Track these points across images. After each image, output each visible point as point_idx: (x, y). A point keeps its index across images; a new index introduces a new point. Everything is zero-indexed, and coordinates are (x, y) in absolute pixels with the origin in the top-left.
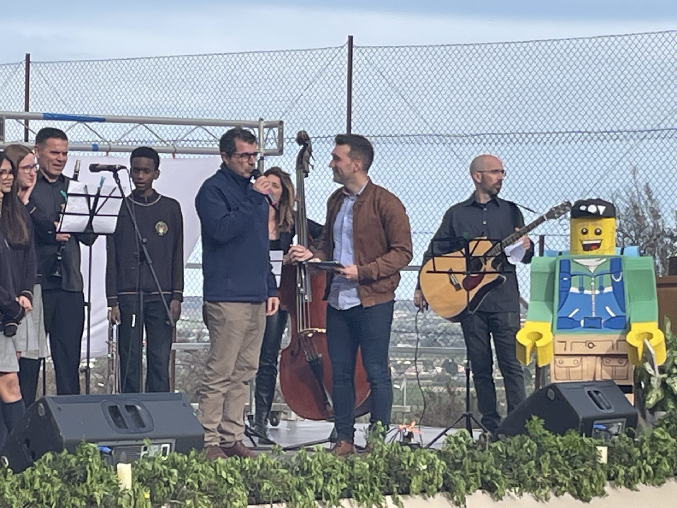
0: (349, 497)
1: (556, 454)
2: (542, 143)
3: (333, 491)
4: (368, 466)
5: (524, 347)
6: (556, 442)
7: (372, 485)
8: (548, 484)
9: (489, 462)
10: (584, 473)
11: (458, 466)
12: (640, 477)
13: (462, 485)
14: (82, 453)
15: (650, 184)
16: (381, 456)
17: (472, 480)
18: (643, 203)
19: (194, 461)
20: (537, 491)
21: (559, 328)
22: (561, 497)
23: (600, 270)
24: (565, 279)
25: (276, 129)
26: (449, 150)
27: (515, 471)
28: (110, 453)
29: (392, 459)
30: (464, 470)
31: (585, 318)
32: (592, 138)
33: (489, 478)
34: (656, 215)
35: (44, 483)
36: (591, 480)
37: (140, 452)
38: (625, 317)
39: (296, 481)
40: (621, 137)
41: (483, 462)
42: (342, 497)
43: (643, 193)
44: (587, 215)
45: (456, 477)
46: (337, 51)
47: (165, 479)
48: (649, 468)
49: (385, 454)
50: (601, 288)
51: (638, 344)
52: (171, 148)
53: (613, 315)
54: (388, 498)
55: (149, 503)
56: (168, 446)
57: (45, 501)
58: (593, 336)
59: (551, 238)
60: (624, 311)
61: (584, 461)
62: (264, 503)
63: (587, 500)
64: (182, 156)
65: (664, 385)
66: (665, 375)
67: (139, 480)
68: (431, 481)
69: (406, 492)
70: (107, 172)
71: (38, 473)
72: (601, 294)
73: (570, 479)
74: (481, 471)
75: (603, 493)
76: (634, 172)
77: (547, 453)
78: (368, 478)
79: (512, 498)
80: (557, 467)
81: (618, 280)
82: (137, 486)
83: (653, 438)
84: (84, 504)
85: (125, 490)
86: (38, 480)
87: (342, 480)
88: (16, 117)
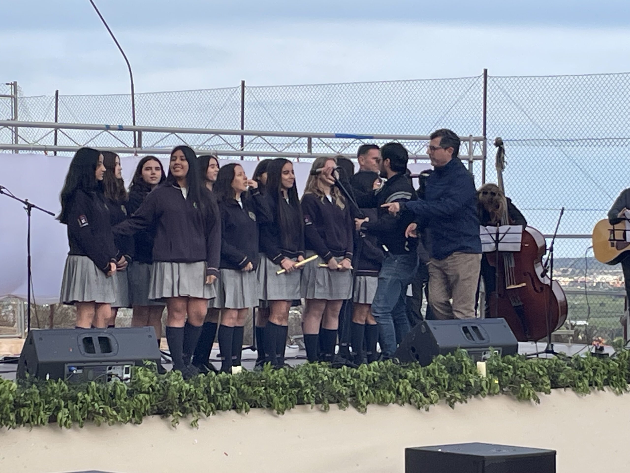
3: (599, 381)
7: (621, 377)
14: (459, 355)
16: (625, 359)
26: (559, 150)
35: (441, 373)
42: (604, 385)
46: (475, 80)
52: (414, 156)
55: (498, 386)
56: (497, 351)
62: (561, 387)
71: (436, 367)
82: (490, 376)
85: (484, 377)
88: (319, 136)
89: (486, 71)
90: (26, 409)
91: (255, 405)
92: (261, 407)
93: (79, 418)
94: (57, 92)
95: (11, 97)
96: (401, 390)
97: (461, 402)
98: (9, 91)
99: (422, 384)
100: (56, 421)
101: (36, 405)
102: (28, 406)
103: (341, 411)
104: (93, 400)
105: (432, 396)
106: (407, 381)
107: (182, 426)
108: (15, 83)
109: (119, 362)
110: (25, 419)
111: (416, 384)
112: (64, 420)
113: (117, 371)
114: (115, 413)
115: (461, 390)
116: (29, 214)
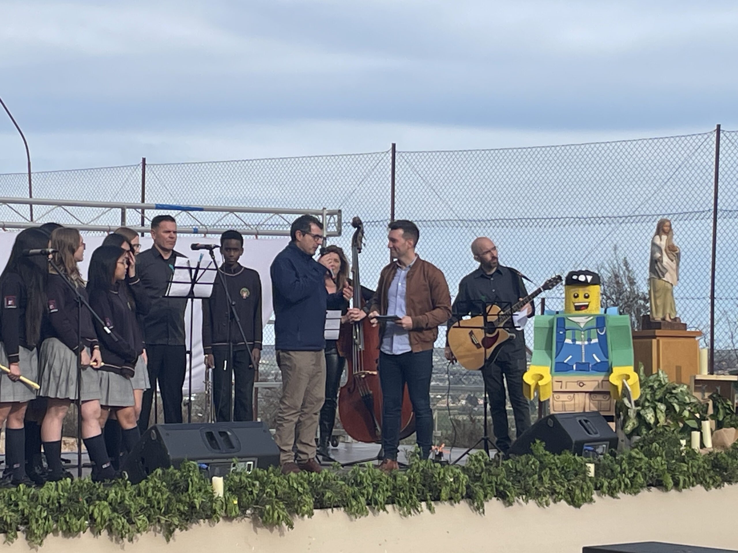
0: (393, 503)
1: (554, 469)
2: (543, 227)
4: (407, 479)
5: (529, 386)
6: (555, 460)
7: (410, 493)
8: (549, 493)
9: (502, 475)
10: (576, 484)
11: (478, 479)
12: (620, 488)
13: (481, 493)
14: (185, 468)
15: (628, 259)
16: (417, 471)
17: (489, 490)
18: (622, 273)
19: (272, 475)
20: (540, 499)
21: (556, 371)
22: (558, 503)
24: (561, 333)
25: (336, 216)
26: (470, 232)
27: (522, 483)
28: (207, 468)
29: (426, 473)
30: (482, 482)
31: (576, 363)
32: (582, 222)
33: (502, 488)
34: (632, 282)
35: (155, 492)
36: (582, 489)
37: (230, 467)
38: (607, 362)
39: (351, 490)
40: (604, 222)
41: (497, 476)
42: (387, 503)
43: (622, 265)
44: (578, 283)
45: (477, 488)
46: (383, 155)
47: (250, 489)
48: (627, 481)
49: (421, 469)
51: (618, 383)
52: (255, 231)
53: (599, 361)
54: (423, 504)
55: (237, 508)
56: (252, 463)
57: (156, 506)
58: (583, 377)
59: (550, 300)
60: (607, 358)
61: (576, 475)
62: (327, 508)
63: (578, 506)
64: (263, 237)
65: (638, 415)
66: (639, 408)
67: (229, 490)
68: (457, 491)
69: (437, 499)
70: (205, 250)
71: (151, 484)
72: (590, 344)
73: (566, 489)
74: (496, 483)
75: (591, 500)
76: (615, 248)
77: (548, 469)
78: (408, 489)
79: (520, 504)
80: (555, 479)
81: (603, 334)
82: (228, 495)
83: (630, 457)
84: (186, 508)
85: (218, 497)
86: (150, 489)
87: (387, 490)
89: (394, 145)
96: (96, 515)
97: (181, 530)
99: (126, 507)
105: (139, 523)
106: (106, 503)
111: (118, 507)
115: (181, 513)
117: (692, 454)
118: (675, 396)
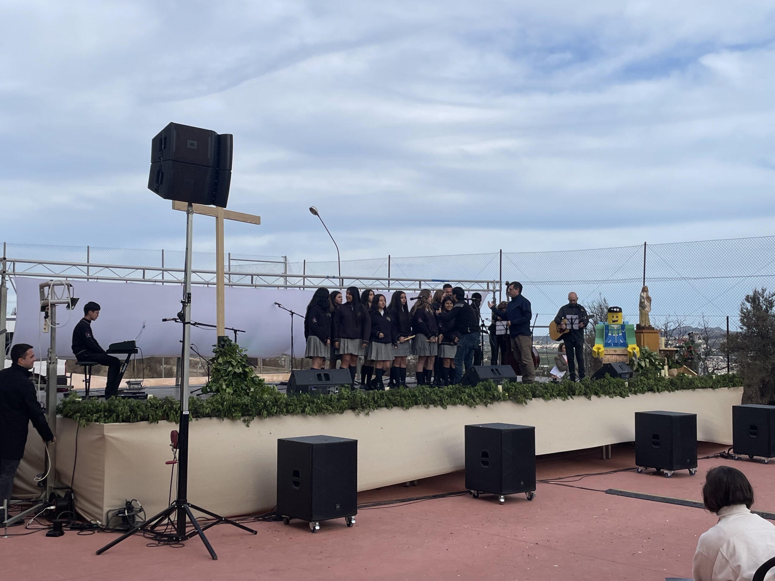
0: (559, 396)
1: (614, 384)
3: (555, 394)
5: (595, 352)
6: (613, 380)
7: (565, 394)
8: (613, 393)
10: (622, 390)
12: (638, 391)
13: (590, 393)
14: (489, 382)
15: (605, 298)
17: (592, 392)
20: (610, 395)
21: (605, 346)
22: (617, 397)
23: (618, 328)
24: (607, 331)
27: (603, 389)
28: (495, 382)
30: (589, 389)
31: (613, 343)
33: (596, 391)
35: (481, 391)
36: (624, 392)
37: (502, 382)
38: (626, 343)
40: (595, 283)
41: (595, 386)
42: (557, 396)
44: (613, 311)
45: (588, 391)
46: (496, 254)
47: (511, 390)
48: (641, 389)
50: (618, 334)
51: (631, 351)
53: (622, 342)
54: (570, 397)
55: (508, 397)
57: (482, 395)
58: (616, 349)
60: (626, 341)
61: (622, 386)
62: (537, 397)
63: (624, 398)
65: (638, 364)
67: (504, 390)
68: (581, 392)
69: (574, 395)
71: (479, 387)
72: (618, 336)
73: (619, 391)
74: (594, 389)
75: (628, 396)
77: (612, 384)
78: (564, 391)
79: (603, 397)
80: (615, 388)
81: (624, 331)
82: (504, 392)
83: (641, 380)
85: (501, 392)
86: (479, 389)
88: (424, 281)
89: (501, 250)
90: (291, 407)
91: (395, 405)
92: (398, 406)
93: (315, 410)
94: (305, 260)
95: (284, 263)
96: (463, 398)
97: (491, 404)
98: (282, 260)
99: (472, 395)
100: (305, 412)
101: (295, 405)
102: (292, 405)
103: (435, 408)
104: (321, 403)
105: (477, 401)
106: (466, 394)
107: (362, 415)
108: (286, 256)
109: (334, 385)
110: (290, 411)
111: (470, 395)
112: (308, 412)
113: (332, 389)
114: (331, 408)
115: (491, 398)
116: (292, 317)
117: (662, 378)
118: (652, 356)
